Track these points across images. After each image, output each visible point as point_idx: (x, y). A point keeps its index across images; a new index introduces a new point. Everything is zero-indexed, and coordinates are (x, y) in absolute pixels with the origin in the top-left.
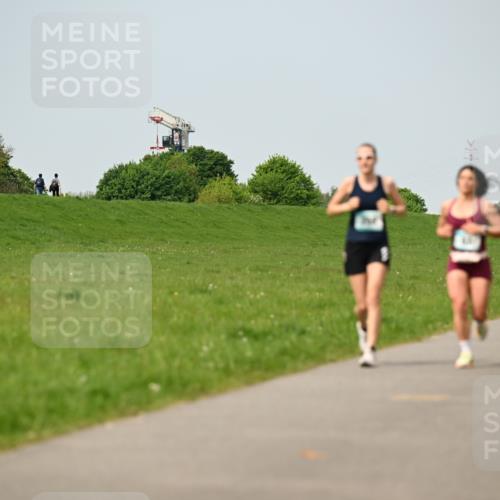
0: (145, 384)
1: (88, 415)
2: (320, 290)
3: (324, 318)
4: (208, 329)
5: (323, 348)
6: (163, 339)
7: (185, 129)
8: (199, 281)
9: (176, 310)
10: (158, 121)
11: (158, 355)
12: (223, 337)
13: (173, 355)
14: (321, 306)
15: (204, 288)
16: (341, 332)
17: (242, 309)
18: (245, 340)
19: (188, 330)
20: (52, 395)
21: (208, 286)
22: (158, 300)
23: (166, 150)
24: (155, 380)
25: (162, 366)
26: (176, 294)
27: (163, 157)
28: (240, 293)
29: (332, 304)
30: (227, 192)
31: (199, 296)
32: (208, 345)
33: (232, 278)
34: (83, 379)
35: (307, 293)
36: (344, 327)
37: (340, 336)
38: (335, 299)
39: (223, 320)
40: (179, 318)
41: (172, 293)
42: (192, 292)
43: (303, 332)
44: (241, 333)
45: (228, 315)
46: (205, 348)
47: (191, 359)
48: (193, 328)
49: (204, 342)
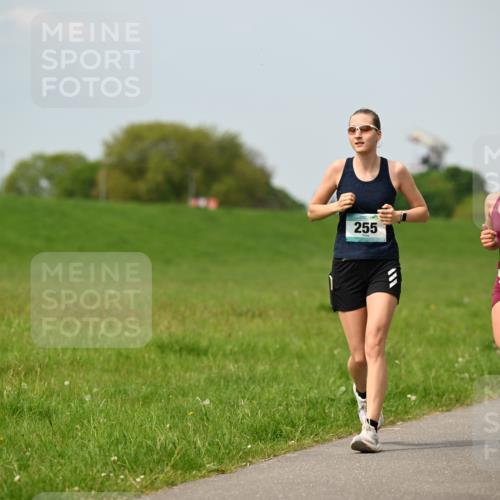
0: (403, 394)
1: (346, 425)
4: (464, 340)
6: (419, 350)
8: (454, 295)
9: (432, 322)
10: (416, 140)
11: (416, 367)
12: (477, 349)
13: (429, 366)
15: (459, 301)
19: (444, 342)
20: (313, 404)
21: (463, 300)
22: (415, 312)
24: (410, 393)
25: (419, 377)
27: (421, 175)
31: (455, 310)
32: (463, 357)
34: (343, 389)
39: (478, 333)
40: (435, 331)
41: (428, 306)
42: (447, 306)
46: (460, 360)
47: (447, 370)
48: (448, 340)
49: (460, 354)
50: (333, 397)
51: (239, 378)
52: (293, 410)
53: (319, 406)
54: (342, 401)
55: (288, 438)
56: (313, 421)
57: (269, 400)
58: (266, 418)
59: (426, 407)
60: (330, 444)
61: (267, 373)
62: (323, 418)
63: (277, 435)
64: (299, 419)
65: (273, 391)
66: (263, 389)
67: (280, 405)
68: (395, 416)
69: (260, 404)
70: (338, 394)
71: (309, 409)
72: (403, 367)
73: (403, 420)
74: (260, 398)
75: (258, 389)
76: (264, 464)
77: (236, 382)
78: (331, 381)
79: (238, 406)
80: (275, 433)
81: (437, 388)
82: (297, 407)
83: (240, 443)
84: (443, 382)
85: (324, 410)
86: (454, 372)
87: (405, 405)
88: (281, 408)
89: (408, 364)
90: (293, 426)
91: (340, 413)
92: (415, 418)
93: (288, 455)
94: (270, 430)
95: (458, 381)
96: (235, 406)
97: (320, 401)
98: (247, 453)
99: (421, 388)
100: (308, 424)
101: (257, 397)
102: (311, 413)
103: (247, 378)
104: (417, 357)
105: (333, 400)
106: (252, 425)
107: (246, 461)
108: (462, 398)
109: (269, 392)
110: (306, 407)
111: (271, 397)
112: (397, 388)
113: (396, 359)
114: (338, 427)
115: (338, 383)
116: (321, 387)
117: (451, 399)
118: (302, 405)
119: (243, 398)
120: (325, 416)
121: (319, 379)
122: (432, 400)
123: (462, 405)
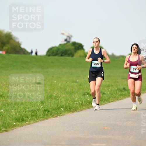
0: (59, 108)
1: (43, 117)
2: (109, 82)
3: (110, 90)
4: (77, 92)
5: (109, 98)
6: (64, 95)
7: (70, 36)
8: (74, 79)
9: (68, 87)
10: (63, 34)
11: (63, 100)
12: (81, 95)
13: (67, 100)
14: (109, 86)
15: (76, 81)
16: (114, 94)
17: (86, 87)
18: (87, 96)
20: (33, 111)
21: (77, 81)
22: (63, 84)
23: (65, 42)
24: (62, 108)
25: (64, 103)
26: (68, 83)
27: (64, 44)
28: (86, 83)
29: (112, 86)
30: (82, 54)
31: (75, 83)
32: (77, 97)
33: (84, 78)
34: (42, 107)
35: (105, 83)
36: (115, 92)
37: (114, 95)
38: (113, 84)
39: (81, 90)
40: (69, 89)
41: (67, 82)
42: (72, 82)
43: (104, 94)
44: (86, 94)
45: (83, 89)
46: (76, 98)
47: (72, 101)
48: (73, 92)
49: (76, 96)
50: (39, 109)
51: (11, 104)
52: (27, 113)
53: (35, 112)
54: (42, 110)
55: (26, 121)
56: (33, 116)
57: (20, 110)
58: (19, 115)
59: (66, 112)
60: (38, 123)
61: (20, 102)
62: (36, 115)
63: (23, 120)
64: (29, 116)
65: (21, 107)
66: (18, 107)
67: (23, 111)
68: (57, 115)
69: (18, 111)
70: (41, 108)
71: (32, 113)
72: (60, 100)
73: (59, 116)
74: (18, 110)
75: (17, 107)
76: (19, 129)
77: (11, 105)
78: (38, 104)
79: (11, 112)
80: (22, 119)
81: (69, 106)
82: (29, 112)
83: (12, 122)
84: (71, 105)
85: (36, 113)
86: (74, 102)
87: (60, 111)
88: (24, 112)
89: (61, 100)
90: (28, 117)
91: (41, 114)
92: (63, 115)
93: (26, 126)
94: (20, 119)
95: (75, 104)
96: (10, 112)
97: (35, 110)
98: (14, 126)
99: (65, 106)
100: (32, 117)
101: (17, 109)
102: (33, 114)
103: (14, 104)
104: (64, 97)
105: (39, 110)
106: (15, 118)
107: (14, 128)
108: (77, 109)
109: (20, 107)
110: (31, 112)
111: (21, 109)
112: (58, 106)
113: (57, 98)
114: (41, 118)
115: (41, 105)
116: (36, 106)
117: (73, 110)
118: (30, 111)
119: (13, 109)
120: (37, 115)
121: (35, 104)
122: (68, 110)
123: (77, 111)
